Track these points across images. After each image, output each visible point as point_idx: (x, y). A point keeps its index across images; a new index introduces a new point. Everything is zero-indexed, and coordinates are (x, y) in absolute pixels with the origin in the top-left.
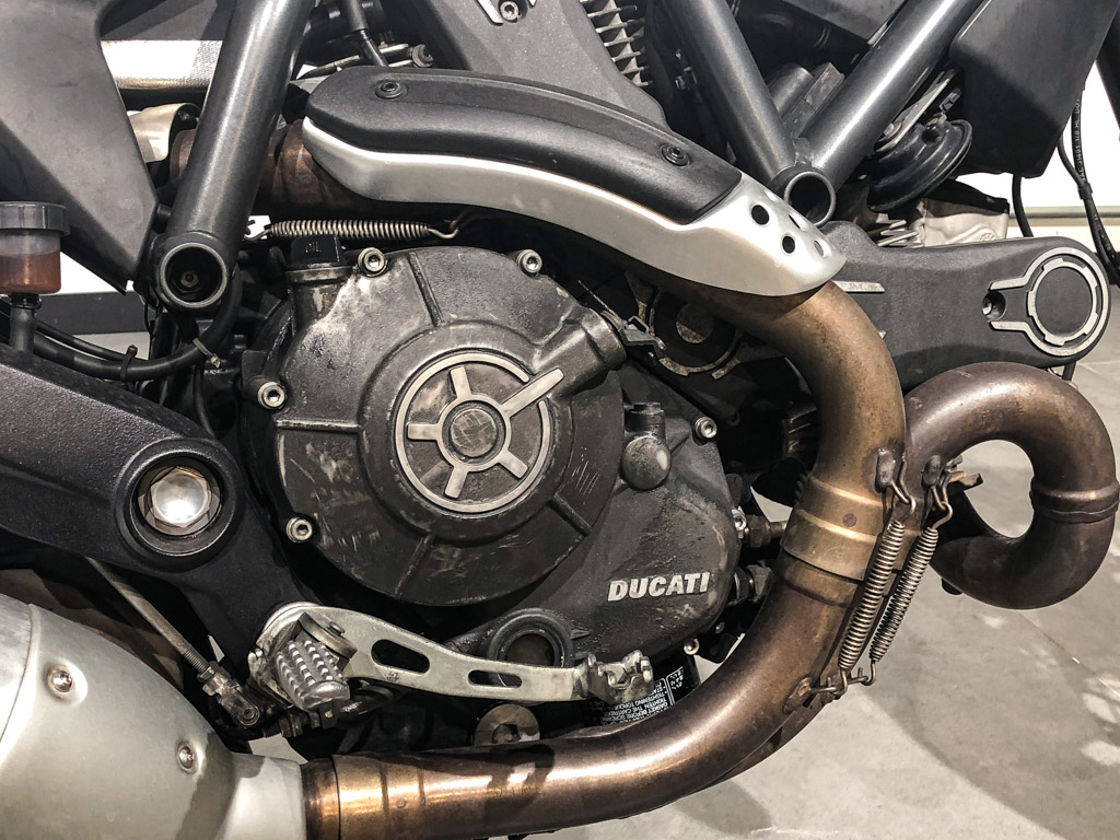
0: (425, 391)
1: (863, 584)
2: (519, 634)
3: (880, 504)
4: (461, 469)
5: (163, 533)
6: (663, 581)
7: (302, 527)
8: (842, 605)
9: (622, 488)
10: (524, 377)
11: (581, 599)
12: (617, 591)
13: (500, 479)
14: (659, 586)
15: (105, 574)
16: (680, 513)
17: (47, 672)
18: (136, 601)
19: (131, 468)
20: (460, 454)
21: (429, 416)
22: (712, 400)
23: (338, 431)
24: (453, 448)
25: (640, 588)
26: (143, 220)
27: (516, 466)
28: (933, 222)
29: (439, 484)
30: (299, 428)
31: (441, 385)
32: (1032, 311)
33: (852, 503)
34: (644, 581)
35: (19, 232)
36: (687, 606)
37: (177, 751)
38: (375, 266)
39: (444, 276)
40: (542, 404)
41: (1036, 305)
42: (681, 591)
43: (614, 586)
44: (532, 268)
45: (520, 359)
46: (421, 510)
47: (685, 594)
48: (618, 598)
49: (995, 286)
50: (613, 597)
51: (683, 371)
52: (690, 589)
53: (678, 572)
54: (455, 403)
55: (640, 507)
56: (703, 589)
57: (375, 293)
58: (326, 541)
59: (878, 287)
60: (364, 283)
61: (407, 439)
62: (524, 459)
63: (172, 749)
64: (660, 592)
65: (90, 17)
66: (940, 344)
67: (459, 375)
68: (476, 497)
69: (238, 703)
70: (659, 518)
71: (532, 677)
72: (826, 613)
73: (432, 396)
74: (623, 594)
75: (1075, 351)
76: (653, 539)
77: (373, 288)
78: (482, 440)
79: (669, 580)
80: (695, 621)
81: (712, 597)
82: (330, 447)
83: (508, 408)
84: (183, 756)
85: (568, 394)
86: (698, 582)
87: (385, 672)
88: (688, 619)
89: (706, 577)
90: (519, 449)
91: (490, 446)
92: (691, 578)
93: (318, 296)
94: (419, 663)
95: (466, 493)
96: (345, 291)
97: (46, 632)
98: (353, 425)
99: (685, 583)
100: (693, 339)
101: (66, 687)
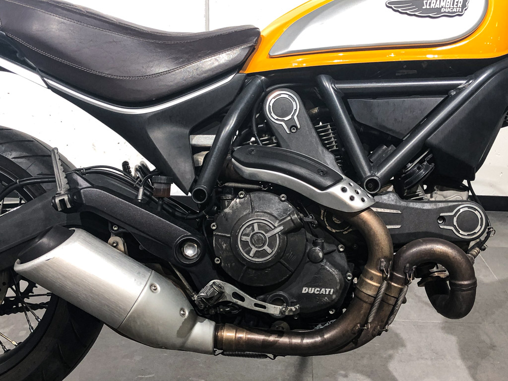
0: (247, 229)
1: (375, 298)
2: (275, 298)
3: (381, 275)
4: (254, 250)
5: (186, 258)
6: (319, 289)
7: (218, 260)
8: (370, 304)
9: (308, 262)
10: (273, 228)
11: (294, 290)
12: (305, 290)
13: (264, 254)
14: (317, 291)
15: (172, 266)
16: (325, 271)
17: (151, 286)
18: (178, 273)
19: (179, 240)
20: (254, 246)
21: (247, 235)
22: (343, 240)
23: (226, 236)
24: (253, 244)
25: (312, 290)
26: (191, 181)
27: (269, 250)
28: (439, 192)
29: (248, 253)
30: (218, 235)
31: (251, 228)
32: (455, 223)
33: (373, 274)
34: (313, 289)
35: (161, 183)
36: (326, 298)
37: (180, 311)
38: (242, 196)
39: (257, 200)
40: (277, 235)
41: (457, 221)
42: (324, 293)
43: (304, 289)
44: (283, 199)
45: (272, 223)
46: (244, 259)
47: (325, 294)
48: (305, 292)
49: (441, 215)
50: (303, 292)
51: (334, 231)
52: (327, 293)
53: (324, 288)
54: (254, 232)
55: (314, 268)
56: (331, 293)
57: (240, 203)
58: (223, 264)
59: (399, 212)
60: (238, 200)
61: (241, 240)
62: (271, 249)
63: (179, 310)
64: (318, 292)
65: (187, 131)
66: (421, 231)
67: (256, 226)
68: (258, 257)
69: (199, 303)
70: (319, 271)
71: (269, 307)
72: (365, 305)
73: (248, 230)
74: (306, 291)
75: (472, 237)
76: (317, 277)
77: (240, 202)
78: (260, 243)
79: (321, 290)
80: (329, 303)
81: (334, 297)
82: (224, 241)
83: (268, 235)
84: (182, 312)
85: (285, 233)
86: (330, 291)
87: (235, 300)
88: (326, 302)
89: (332, 290)
90: (271, 246)
91: (262, 245)
92: (328, 290)
93: (226, 203)
94: (243, 299)
95: (255, 256)
96: (233, 202)
97: (153, 276)
98: (229, 235)
99: (326, 291)
100: (338, 222)
101: (155, 290)
